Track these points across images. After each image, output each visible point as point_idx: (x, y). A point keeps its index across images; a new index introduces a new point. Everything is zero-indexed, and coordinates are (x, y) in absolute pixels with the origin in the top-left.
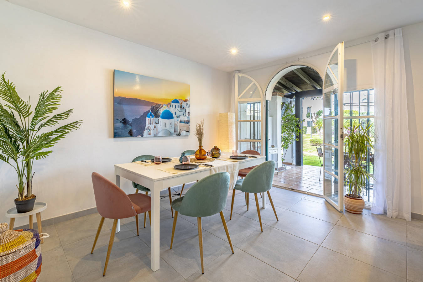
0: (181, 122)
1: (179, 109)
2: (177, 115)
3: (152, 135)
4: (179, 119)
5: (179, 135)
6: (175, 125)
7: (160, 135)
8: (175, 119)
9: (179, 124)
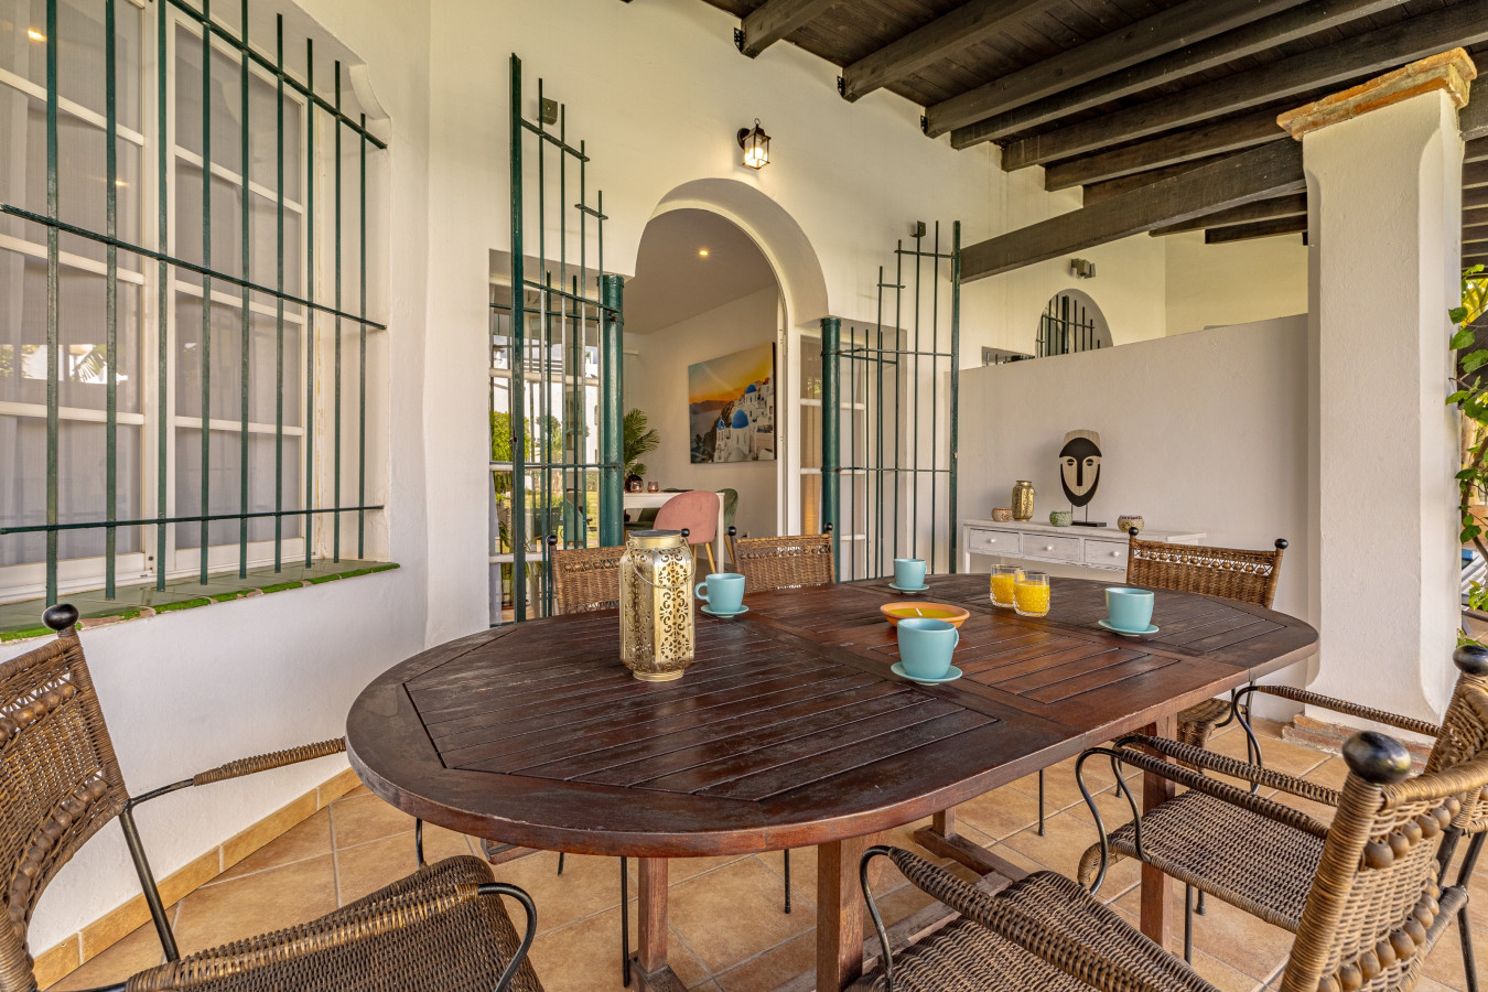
0: (759, 430)
1: (756, 403)
2: (754, 417)
3: (722, 460)
4: (757, 425)
5: (756, 459)
6: (751, 439)
7: (732, 458)
8: (751, 424)
9: (756, 435)
